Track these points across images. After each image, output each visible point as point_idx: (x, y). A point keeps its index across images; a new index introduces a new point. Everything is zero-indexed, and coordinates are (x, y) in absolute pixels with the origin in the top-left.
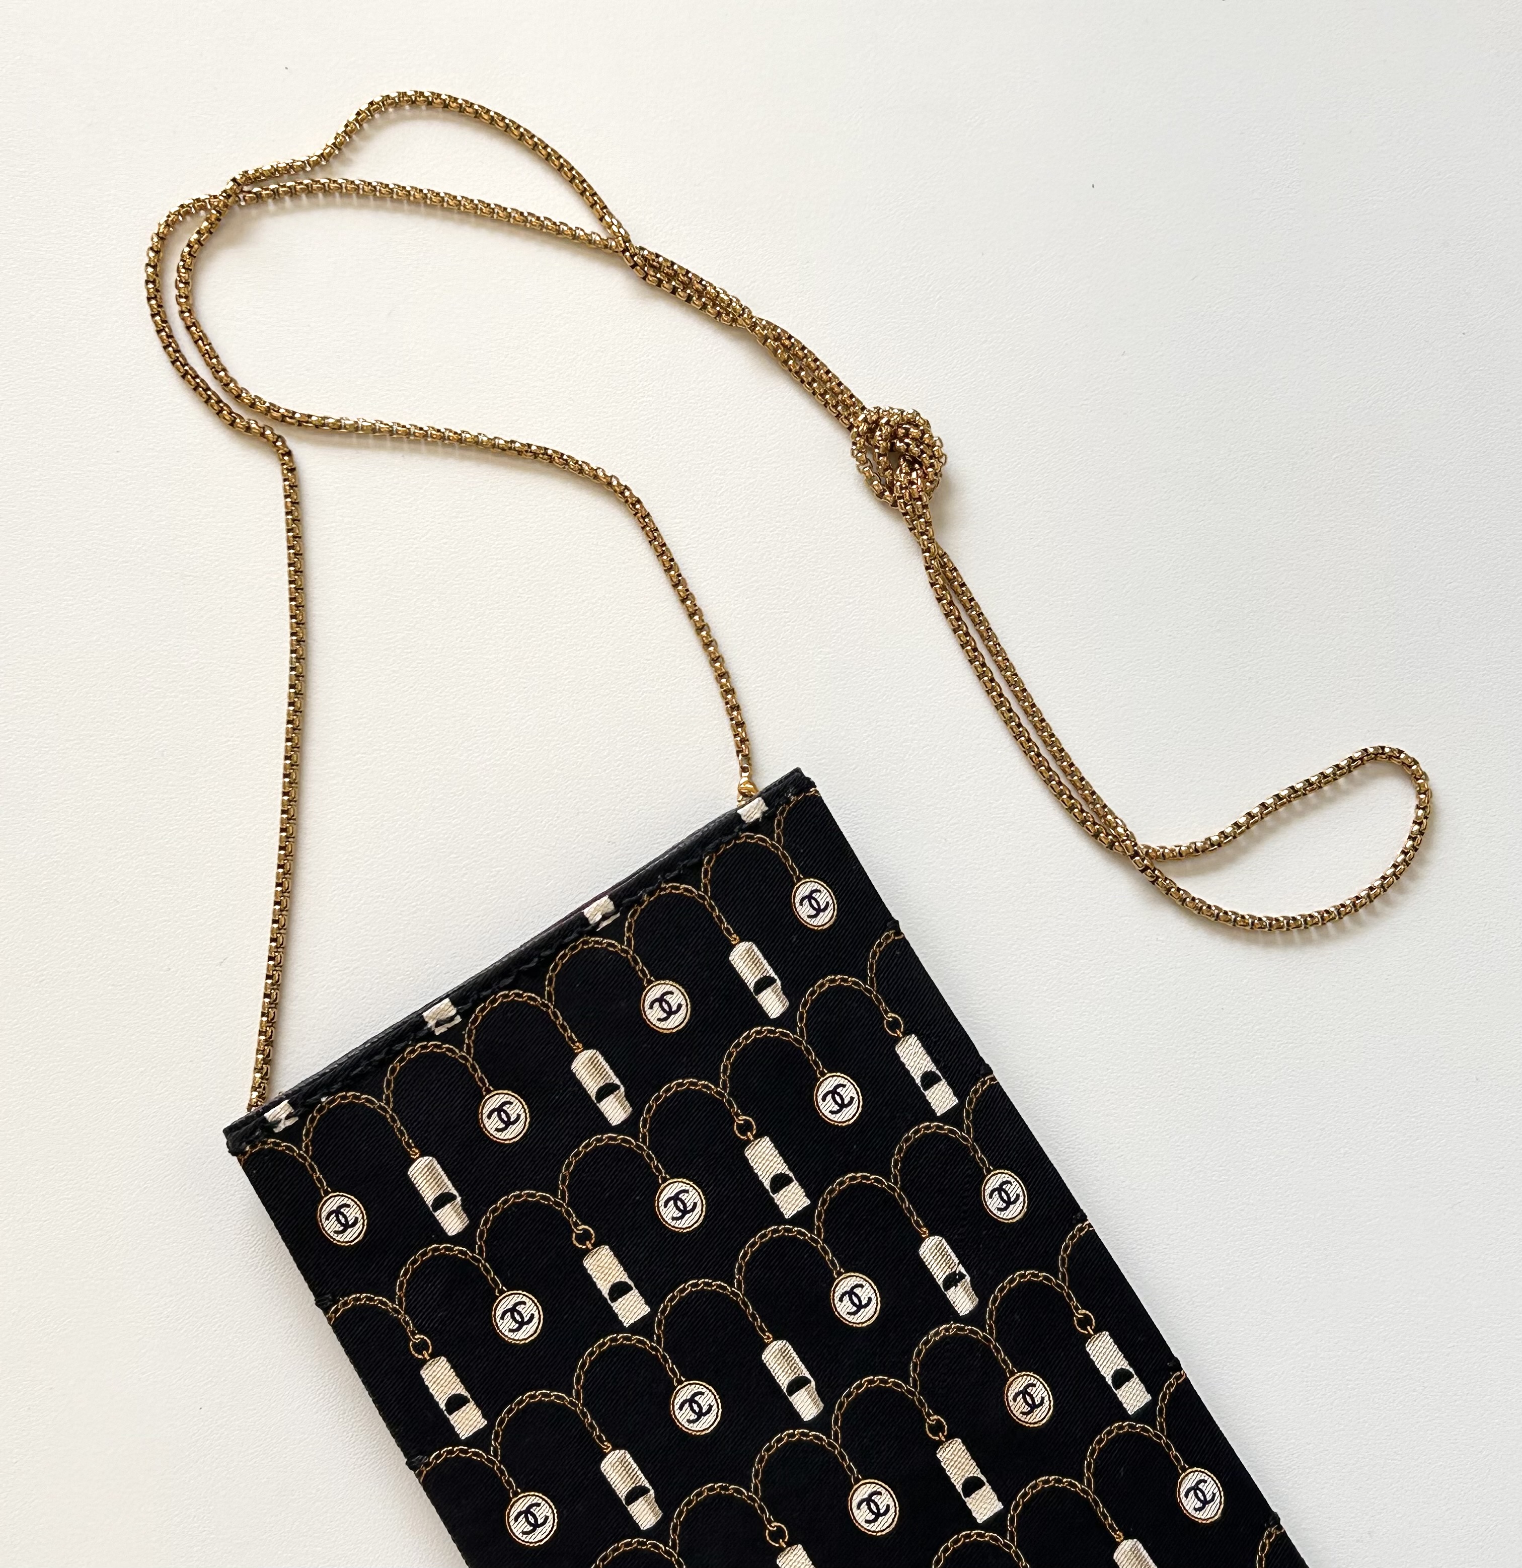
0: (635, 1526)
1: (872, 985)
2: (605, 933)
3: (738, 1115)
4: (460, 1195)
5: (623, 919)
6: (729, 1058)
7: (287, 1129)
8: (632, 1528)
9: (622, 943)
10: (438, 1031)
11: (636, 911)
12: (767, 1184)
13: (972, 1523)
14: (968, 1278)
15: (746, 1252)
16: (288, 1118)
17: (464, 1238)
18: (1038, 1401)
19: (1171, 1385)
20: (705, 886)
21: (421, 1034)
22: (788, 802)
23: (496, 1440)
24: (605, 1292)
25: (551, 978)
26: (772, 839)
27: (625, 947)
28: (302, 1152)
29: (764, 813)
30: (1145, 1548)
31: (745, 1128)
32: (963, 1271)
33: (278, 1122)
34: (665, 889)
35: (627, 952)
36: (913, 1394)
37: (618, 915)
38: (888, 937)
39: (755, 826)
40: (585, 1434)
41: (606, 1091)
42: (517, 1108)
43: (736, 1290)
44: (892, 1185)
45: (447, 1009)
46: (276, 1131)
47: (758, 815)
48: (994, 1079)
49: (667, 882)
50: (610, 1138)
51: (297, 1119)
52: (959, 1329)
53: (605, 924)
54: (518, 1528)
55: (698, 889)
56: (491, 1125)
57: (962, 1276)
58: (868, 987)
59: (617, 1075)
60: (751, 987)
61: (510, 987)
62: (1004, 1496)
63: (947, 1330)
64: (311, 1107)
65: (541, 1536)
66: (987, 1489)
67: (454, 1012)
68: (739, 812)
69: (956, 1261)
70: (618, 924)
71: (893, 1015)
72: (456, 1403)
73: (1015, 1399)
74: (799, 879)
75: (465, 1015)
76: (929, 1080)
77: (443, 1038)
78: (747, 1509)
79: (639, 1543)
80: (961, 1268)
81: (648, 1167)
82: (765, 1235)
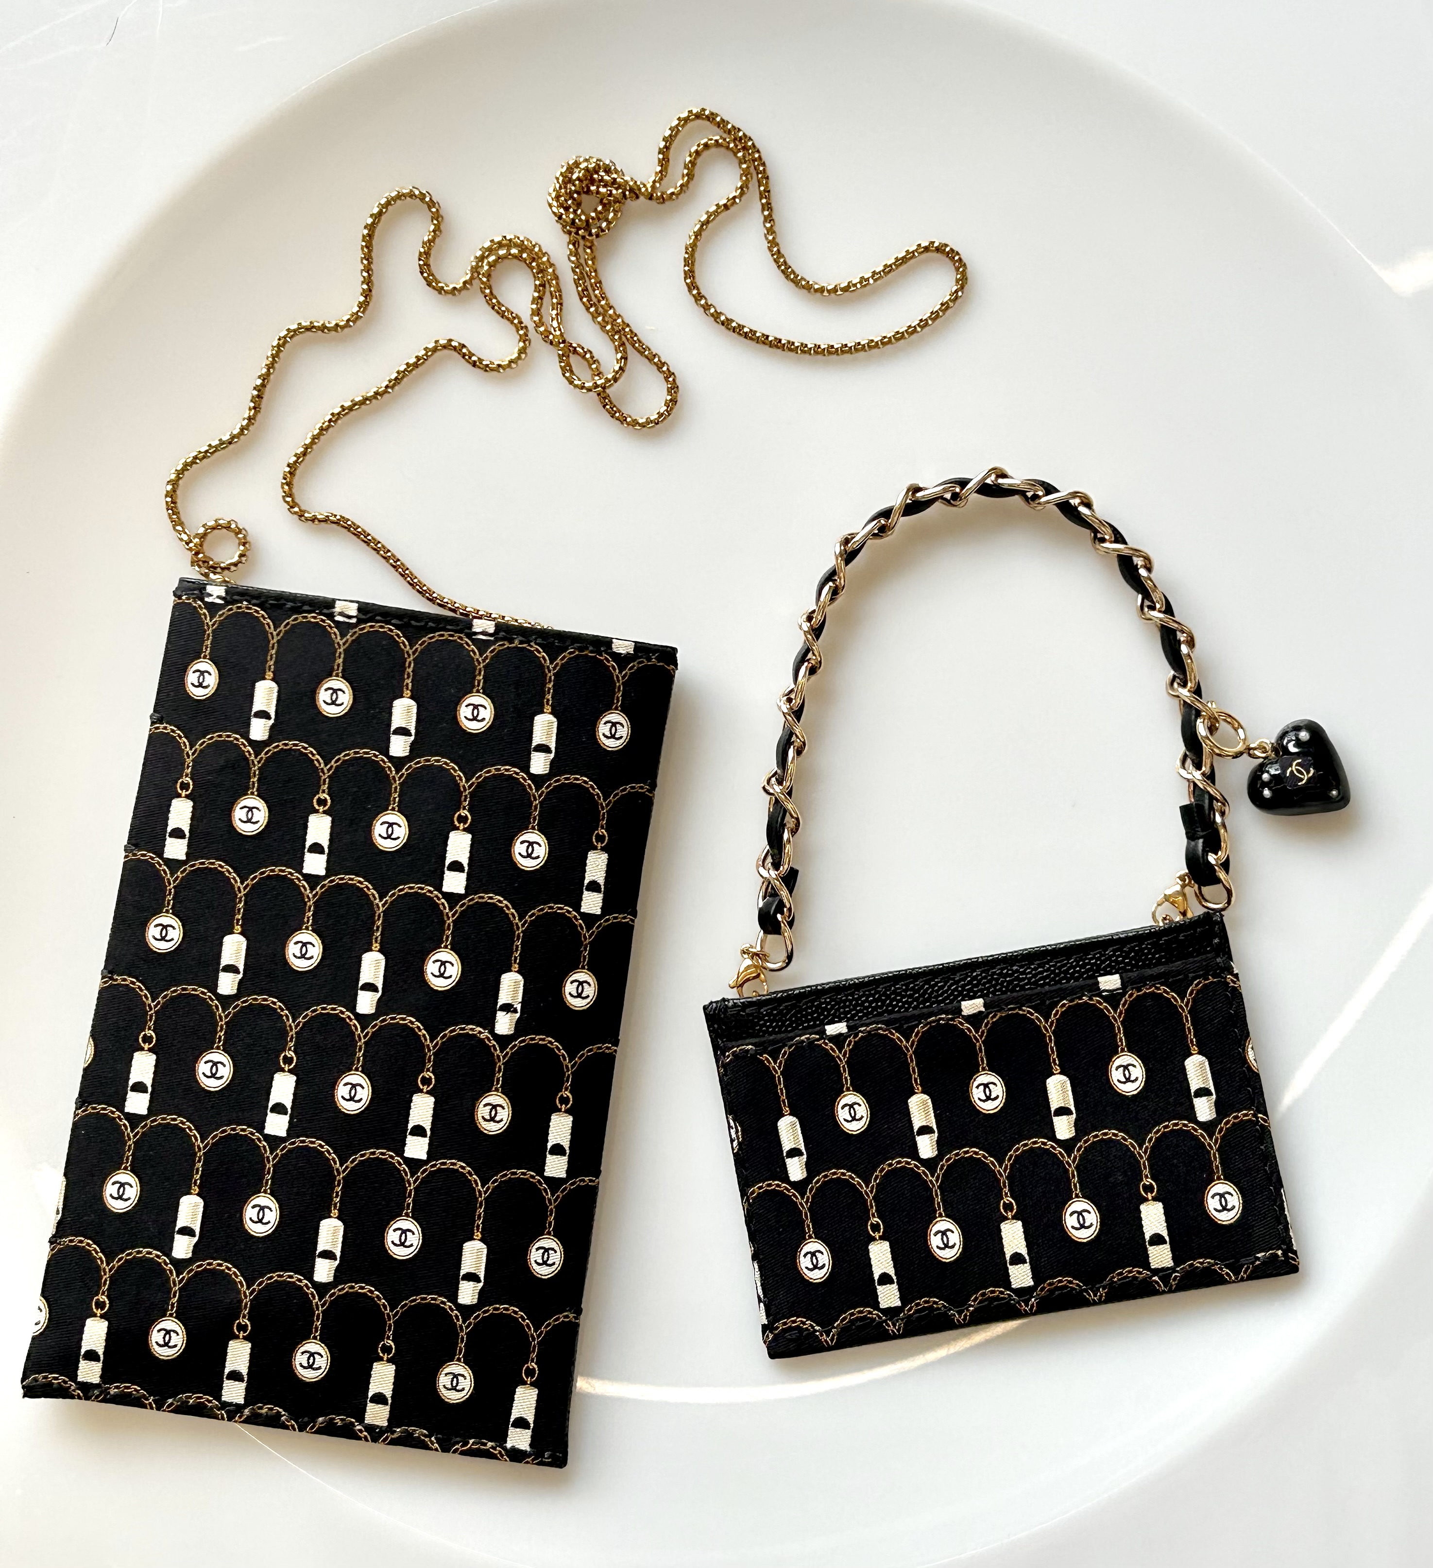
0: (216, 986)
1: (607, 805)
2: (476, 642)
3: (464, 808)
4: (275, 720)
5: (494, 643)
6: (486, 772)
7: (213, 604)
8: (213, 986)
9: (481, 655)
10: (339, 618)
11: (504, 645)
12: (448, 862)
13: (400, 1152)
14: (518, 1015)
15: (404, 889)
16: (219, 597)
17: (257, 746)
18: (498, 1118)
19: (583, 1181)
20: (557, 665)
21: (325, 611)
22: (649, 659)
23: (182, 872)
24: (308, 844)
25: (424, 642)
26: (620, 672)
27: (481, 660)
28: (210, 623)
29: (628, 653)
30: (487, 1256)
31: (462, 819)
32: (519, 1010)
34: (532, 646)
35: (479, 663)
36: (429, 1050)
37: (492, 638)
38: (642, 788)
39: (616, 657)
40: (233, 912)
41: (403, 732)
42: (345, 698)
43: (380, 905)
44: (520, 925)
45: (353, 610)
46: (207, 599)
47: (622, 651)
48: (633, 921)
49: (536, 644)
50: (383, 760)
51: (223, 602)
52: (488, 1038)
53: (480, 637)
54: (152, 932)
55: (551, 663)
56: (323, 695)
57: (515, 1011)
58: (604, 805)
59: (416, 728)
60: (534, 745)
61: (397, 627)
62: (432, 1154)
63: (480, 1032)
64: (234, 602)
65: (162, 947)
66: (426, 1141)
67: (355, 614)
68: (614, 640)
69: (520, 1000)
70: (487, 644)
71: (605, 833)
72: (178, 834)
73: (485, 1105)
74: (616, 709)
75: (360, 621)
76: (594, 887)
77: (338, 624)
78: (283, 1033)
79: (210, 997)
80: (519, 1007)
81: (390, 794)
82: (422, 889)
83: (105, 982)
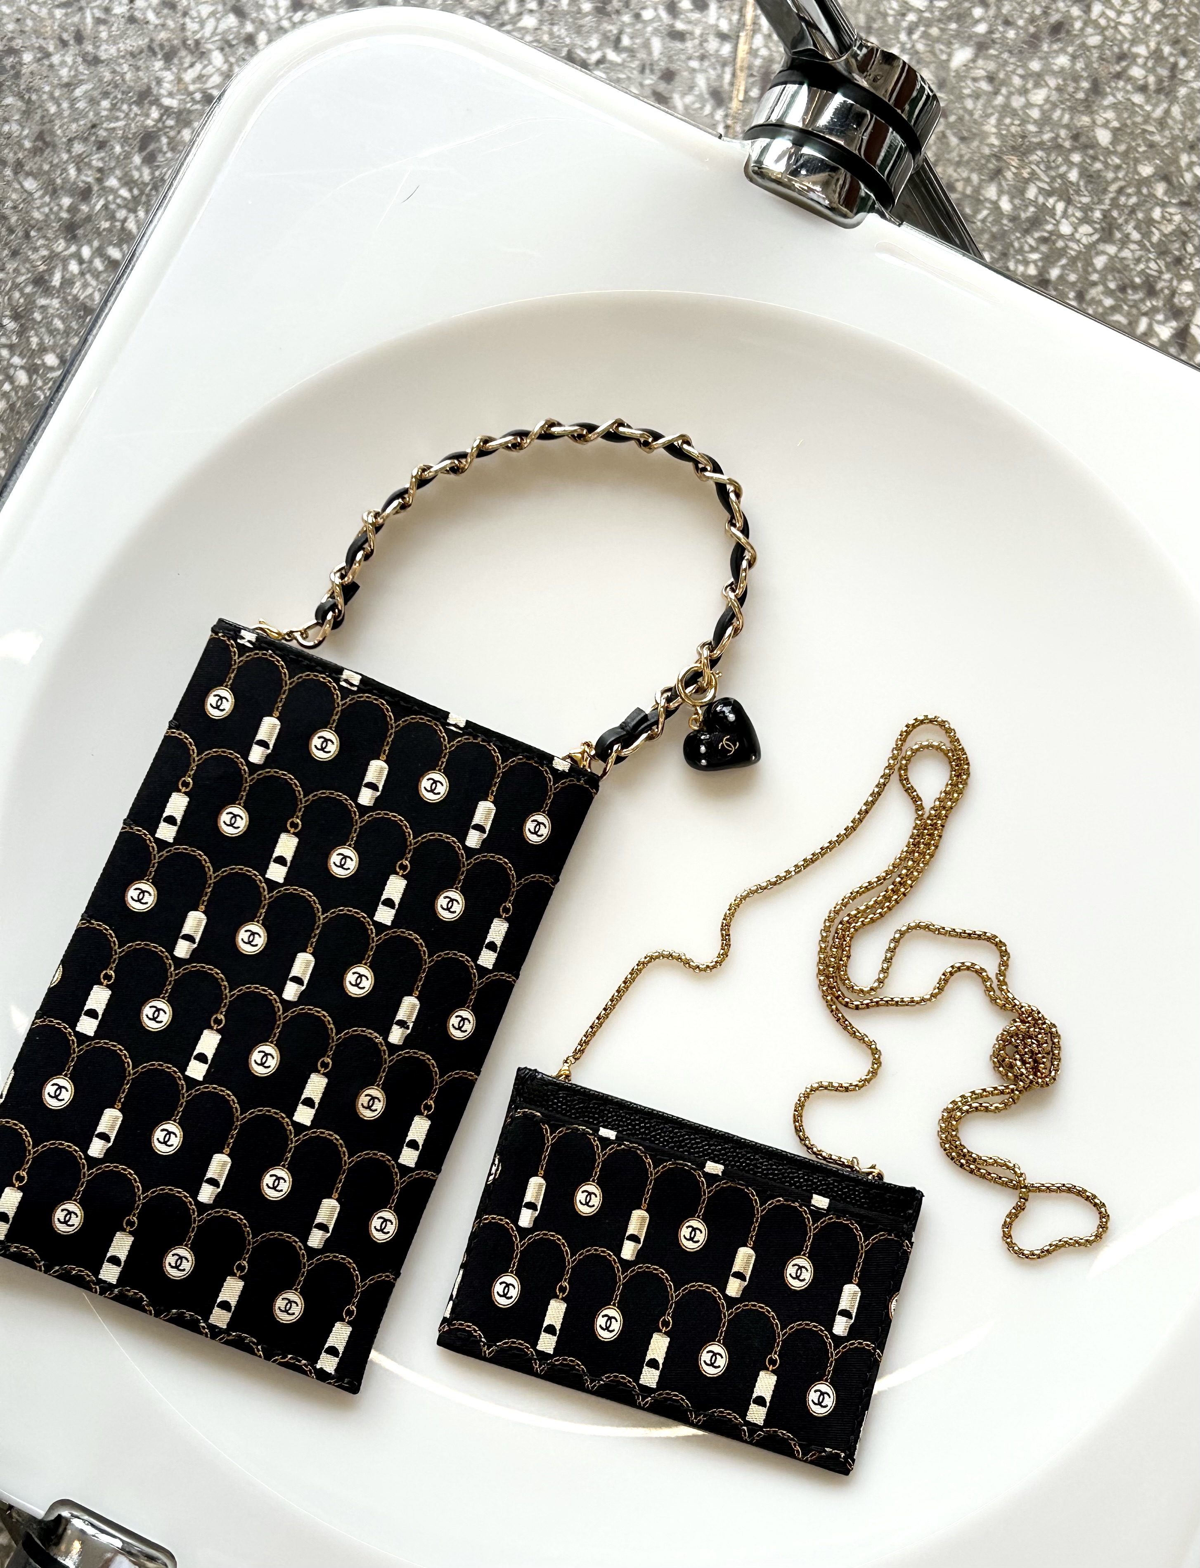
0: (173, 949)
1: (518, 885)
2: (448, 732)
3: (406, 859)
4: (272, 751)
5: (462, 735)
6: (431, 835)
7: (243, 645)
8: (171, 948)
9: (449, 743)
10: (343, 684)
11: (469, 739)
12: (383, 898)
13: (291, 1115)
14: (409, 1031)
15: (345, 910)
16: (249, 641)
17: (253, 767)
18: (373, 1108)
19: (427, 1173)
20: (507, 765)
21: (333, 675)
22: (579, 780)
23: (167, 852)
24: (275, 855)
25: (407, 720)
26: (554, 784)
27: (448, 746)
28: (237, 659)
29: (564, 771)
30: (339, 1214)
31: (403, 867)
32: (411, 1027)
33: (243, 638)
34: (490, 746)
35: (446, 749)
36: (333, 1041)
37: (462, 732)
38: (548, 879)
39: (554, 771)
40: (201, 894)
41: (372, 786)
42: (333, 748)
43: (322, 918)
44: (428, 961)
45: (356, 680)
46: (239, 641)
47: (561, 769)
48: (515, 981)
49: (495, 745)
50: (351, 805)
51: (252, 647)
52: (381, 1043)
53: (452, 728)
54: (132, 893)
55: (503, 763)
56: (316, 741)
57: (408, 1028)
58: (516, 884)
59: (384, 786)
60: (473, 823)
61: (388, 703)
62: (315, 1122)
63: (376, 1037)
64: (261, 648)
65: (137, 907)
66: (313, 1112)
67: (357, 684)
68: (555, 758)
69: (413, 1020)
70: (457, 735)
71: (511, 906)
72: (171, 820)
73: (366, 1095)
74: (544, 812)
75: (360, 690)
76: (492, 947)
77: (341, 688)
78: (220, 998)
79: (167, 956)
80: (411, 1025)
81: (351, 833)
82: (358, 914)
83: (83, 924)
